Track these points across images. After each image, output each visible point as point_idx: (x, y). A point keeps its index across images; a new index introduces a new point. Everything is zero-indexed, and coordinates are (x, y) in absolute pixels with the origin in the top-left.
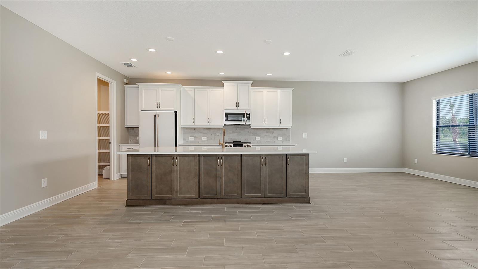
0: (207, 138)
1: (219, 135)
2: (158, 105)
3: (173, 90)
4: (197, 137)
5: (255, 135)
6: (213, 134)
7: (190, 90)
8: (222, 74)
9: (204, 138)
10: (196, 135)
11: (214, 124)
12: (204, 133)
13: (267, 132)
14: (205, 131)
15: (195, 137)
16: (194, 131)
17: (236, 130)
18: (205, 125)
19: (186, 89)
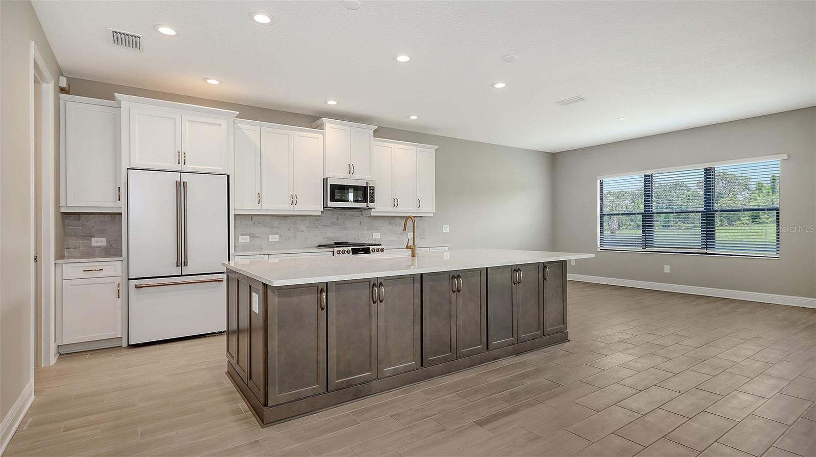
0: (281, 236)
1: (304, 229)
2: (181, 158)
3: (221, 125)
4: (257, 235)
5: (370, 230)
6: (291, 229)
7: (250, 129)
8: (332, 103)
9: (274, 238)
10: (253, 230)
11: (302, 208)
12: (272, 227)
13: (390, 224)
14: (276, 223)
15: (252, 236)
16: (251, 222)
17: (337, 220)
18: (284, 207)
19: (241, 126)
